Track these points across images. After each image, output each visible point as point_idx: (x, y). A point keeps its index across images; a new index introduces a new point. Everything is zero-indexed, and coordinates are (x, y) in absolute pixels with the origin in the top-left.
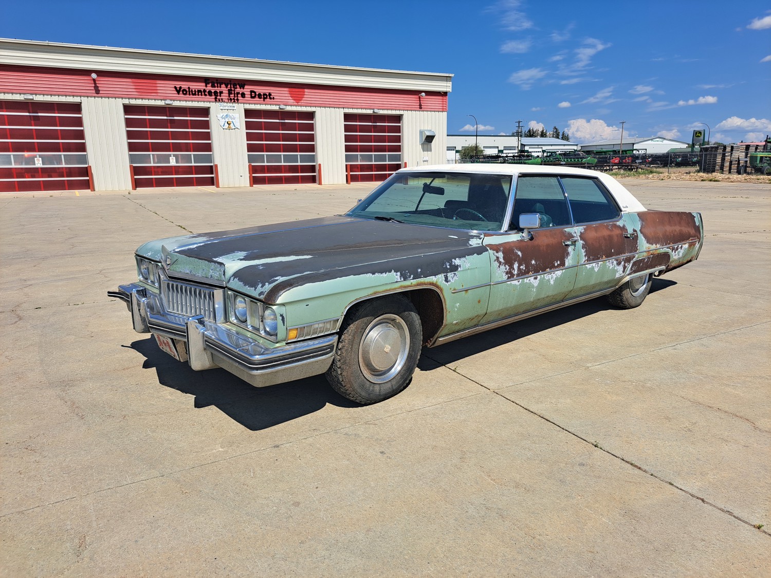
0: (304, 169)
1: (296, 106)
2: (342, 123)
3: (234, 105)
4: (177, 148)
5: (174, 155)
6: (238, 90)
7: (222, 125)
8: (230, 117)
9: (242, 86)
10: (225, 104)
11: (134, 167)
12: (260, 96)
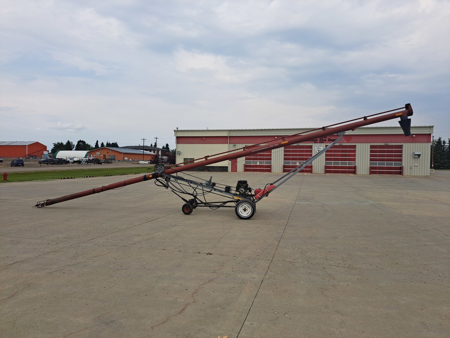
0: (349, 168)
1: (347, 143)
2: (369, 149)
3: (322, 144)
4: (300, 159)
5: (298, 162)
6: (324, 139)
7: (316, 151)
8: (319, 148)
9: (325, 137)
10: (318, 144)
11: (284, 165)
12: (332, 140)
